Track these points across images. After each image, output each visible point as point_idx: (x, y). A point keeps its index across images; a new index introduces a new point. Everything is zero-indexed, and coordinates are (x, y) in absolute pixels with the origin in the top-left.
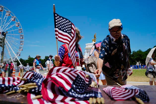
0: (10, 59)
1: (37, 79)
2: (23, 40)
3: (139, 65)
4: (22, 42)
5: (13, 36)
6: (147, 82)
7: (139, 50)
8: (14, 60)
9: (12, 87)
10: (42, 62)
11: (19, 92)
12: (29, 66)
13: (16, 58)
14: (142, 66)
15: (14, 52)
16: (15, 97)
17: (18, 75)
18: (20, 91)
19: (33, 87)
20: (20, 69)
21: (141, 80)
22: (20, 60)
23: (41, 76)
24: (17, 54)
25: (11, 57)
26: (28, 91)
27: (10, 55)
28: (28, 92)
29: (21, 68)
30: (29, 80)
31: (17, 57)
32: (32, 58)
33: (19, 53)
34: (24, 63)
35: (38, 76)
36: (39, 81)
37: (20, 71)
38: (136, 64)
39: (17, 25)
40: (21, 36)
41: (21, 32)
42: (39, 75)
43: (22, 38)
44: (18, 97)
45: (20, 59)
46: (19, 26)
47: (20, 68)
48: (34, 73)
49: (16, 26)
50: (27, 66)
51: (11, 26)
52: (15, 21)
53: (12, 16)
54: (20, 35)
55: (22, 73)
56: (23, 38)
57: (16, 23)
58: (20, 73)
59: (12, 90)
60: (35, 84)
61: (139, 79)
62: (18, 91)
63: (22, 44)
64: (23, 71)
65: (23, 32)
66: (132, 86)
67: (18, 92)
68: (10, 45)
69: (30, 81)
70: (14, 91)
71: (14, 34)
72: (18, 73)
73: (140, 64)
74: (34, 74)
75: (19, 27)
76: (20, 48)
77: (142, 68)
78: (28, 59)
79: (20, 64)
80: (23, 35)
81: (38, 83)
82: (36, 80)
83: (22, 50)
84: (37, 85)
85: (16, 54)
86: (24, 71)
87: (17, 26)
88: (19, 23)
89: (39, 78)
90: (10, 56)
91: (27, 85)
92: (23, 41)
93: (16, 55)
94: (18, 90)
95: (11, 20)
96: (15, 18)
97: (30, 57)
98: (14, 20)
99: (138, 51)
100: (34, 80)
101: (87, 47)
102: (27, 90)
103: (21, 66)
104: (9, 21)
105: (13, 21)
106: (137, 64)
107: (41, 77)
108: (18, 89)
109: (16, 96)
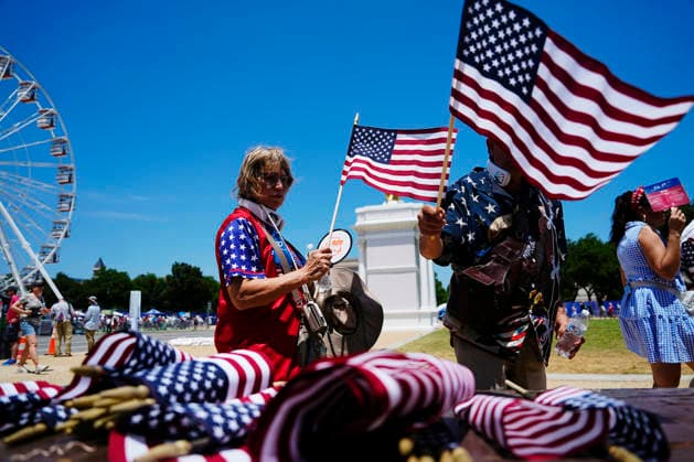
0: (10, 276)
1: (150, 367)
2: (73, 190)
3: (590, 299)
4: (68, 201)
5: (24, 171)
6: (626, 373)
7: (588, 236)
8: (25, 282)
9: (30, 406)
10: (161, 291)
11: (69, 431)
12: (98, 308)
13: (39, 272)
14: (600, 303)
15: (26, 244)
16: (46, 454)
17: (47, 350)
18: (71, 423)
19: (134, 404)
20: (54, 323)
21: (599, 366)
22: (54, 281)
23: (168, 353)
24: (44, 254)
25: (13, 265)
26: (110, 424)
27: (10, 259)
28: (112, 429)
29: (61, 315)
30: (113, 372)
31: (40, 266)
32: (114, 272)
33: (52, 248)
34: (77, 293)
35: (157, 354)
36: (160, 375)
37: (55, 331)
38: (576, 295)
39: (42, 121)
40: (63, 169)
41: (64, 153)
42: (161, 348)
43: (66, 179)
44: (60, 452)
45: (55, 277)
46: (52, 125)
47: (54, 315)
48: (138, 341)
49: (39, 126)
50: (91, 308)
51: (17, 127)
52: (38, 103)
53: (21, 81)
54: (57, 165)
55: (67, 342)
56: (70, 181)
57: (42, 112)
58: (57, 343)
59: (31, 423)
60: (142, 389)
61: (591, 360)
62: (60, 425)
63: (65, 205)
64: (70, 329)
65: (70, 152)
66: (585, 393)
67: (62, 431)
68: (10, 213)
69: (116, 378)
70: (40, 427)
71: (29, 164)
72: (46, 340)
73: (594, 297)
74: (136, 344)
75: (51, 129)
76: (57, 225)
77: (601, 314)
78: (97, 277)
79: (57, 301)
80: (72, 166)
81: (156, 388)
82: (147, 374)
83: (66, 236)
84: (154, 394)
85: (35, 253)
86: (74, 333)
87: (43, 128)
88: (52, 114)
89: (161, 364)
90: (10, 263)
91: (105, 397)
92: (70, 194)
93: (35, 257)
94: (60, 419)
95: (15, 97)
96: (34, 88)
97: (103, 267)
98: (32, 98)
99: (585, 240)
100: (139, 374)
101: (360, 222)
102: (105, 420)
103: (62, 306)
104: (6, 102)
105: (23, 101)
106: (578, 298)
107: (168, 359)
108: (62, 414)
109: (53, 448)
